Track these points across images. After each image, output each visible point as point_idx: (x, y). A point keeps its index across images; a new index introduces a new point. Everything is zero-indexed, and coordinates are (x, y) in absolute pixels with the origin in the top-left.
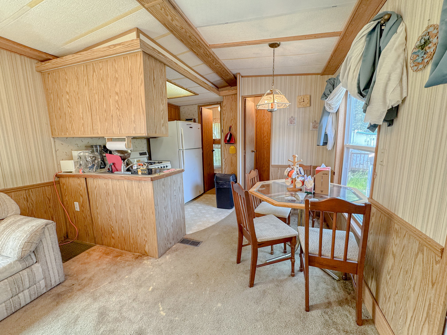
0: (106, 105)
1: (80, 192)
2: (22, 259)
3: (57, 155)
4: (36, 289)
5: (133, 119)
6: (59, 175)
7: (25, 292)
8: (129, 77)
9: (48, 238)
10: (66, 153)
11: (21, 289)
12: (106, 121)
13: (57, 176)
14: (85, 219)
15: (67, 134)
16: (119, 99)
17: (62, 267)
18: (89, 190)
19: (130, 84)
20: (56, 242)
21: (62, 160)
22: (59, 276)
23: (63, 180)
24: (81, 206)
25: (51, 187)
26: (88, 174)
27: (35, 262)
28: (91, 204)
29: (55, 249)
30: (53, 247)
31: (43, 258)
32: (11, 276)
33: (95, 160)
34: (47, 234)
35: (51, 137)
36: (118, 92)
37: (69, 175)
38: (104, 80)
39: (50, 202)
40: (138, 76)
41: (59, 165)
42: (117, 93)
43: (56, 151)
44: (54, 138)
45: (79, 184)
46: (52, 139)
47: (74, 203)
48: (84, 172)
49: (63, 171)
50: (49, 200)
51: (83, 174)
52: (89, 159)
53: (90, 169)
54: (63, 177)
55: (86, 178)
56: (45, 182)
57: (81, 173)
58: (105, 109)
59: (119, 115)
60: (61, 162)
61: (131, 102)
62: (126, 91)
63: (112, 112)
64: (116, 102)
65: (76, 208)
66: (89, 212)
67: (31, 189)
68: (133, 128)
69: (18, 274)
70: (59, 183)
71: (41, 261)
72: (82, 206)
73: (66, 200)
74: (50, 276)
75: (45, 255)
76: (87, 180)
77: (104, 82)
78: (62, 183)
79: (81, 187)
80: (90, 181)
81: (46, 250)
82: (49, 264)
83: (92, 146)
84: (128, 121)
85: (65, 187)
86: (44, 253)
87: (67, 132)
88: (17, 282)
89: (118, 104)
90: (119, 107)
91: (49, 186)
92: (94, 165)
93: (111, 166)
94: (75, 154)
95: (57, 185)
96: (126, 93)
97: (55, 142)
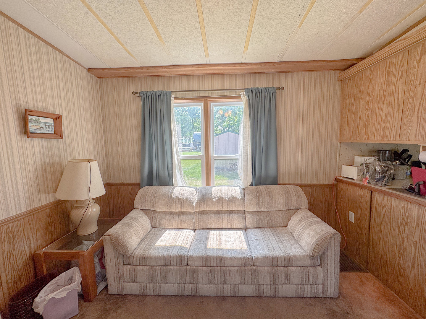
0: (355, 108)
1: (360, 204)
2: (312, 257)
3: (340, 160)
4: (316, 289)
5: (384, 118)
6: (338, 179)
7: (308, 286)
8: (386, 74)
9: (333, 248)
10: (348, 157)
11: (307, 283)
12: (353, 122)
13: (337, 180)
14: (359, 234)
15: (358, 139)
16: (370, 99)
17: (338, 283)
18: (374, 206)
19: (386, 81)
20: (338, 256)
21: (343, 165)
22: (334, 291)
23: (342, 186)
24: (357, 219)
25: (329, 189)
26: (374, 187)
27: (319, 264)
28: (372, 222)
29: (336, 262)
30: (335, 259)
31: (325, 264)
32: (302, 266)
33: (387, 171)
34: (333, 244)
35: (338, 141)
36: (370, 92)
37: (349, 182)
38: (357, 85)
39: (326, 202)
40: (398, 69)
41: (340, 169)
42: (369, 94)
43: (340, 155)
44: (340, 142)
45: (361, 196)
46: (339, 144)
47: (349, 212)
48: (369, 183)
49: (343, 176)
50: (326, 200)
51: (368, 185)
52: (378, 169)
53: (378, 181)
54: (342, 183)
55: (372, 192)
56: (326, 183)
57: (365, 183)
58: (354, 111)
59: (368, 116)
60: (343, 166)
61: (384, 100)
62: (380, 90)
63: (360, 114)
64: (366, 103)
65: (350, 218)
66: (367, 230)
67: (315, 187)
68: (382, 128)
69: (306, 268)
70: (337, 187)
71: (323, 267)
72: (359, 220)
73: (341, 205)
74: (328, 286)
75: (328, 263)
76: (373, 194)
77: (357, 87)
78: (340, 188)
79: (363, 199)
80: (376, 195)
81: (329, 259)
82: (329, 273)
83: (379, 152)
84: (377, 120)
85: (342, 192)
86: (328, 261)
87: (358, 137)
88: (305, 275)
89: (368, 105)
90: (369, 108)
91: (328, 188)
92: (384, 177)
93: (419, 185)
94: (359, 160)
95: (334, 188)
96: (380, 92)
97: (340, 146)
